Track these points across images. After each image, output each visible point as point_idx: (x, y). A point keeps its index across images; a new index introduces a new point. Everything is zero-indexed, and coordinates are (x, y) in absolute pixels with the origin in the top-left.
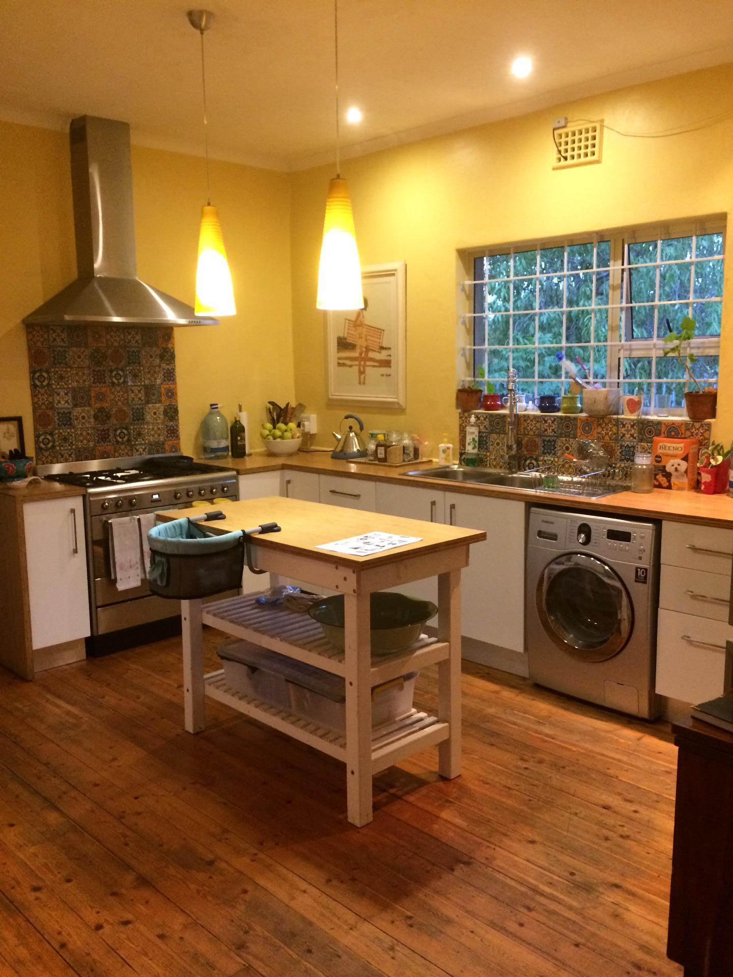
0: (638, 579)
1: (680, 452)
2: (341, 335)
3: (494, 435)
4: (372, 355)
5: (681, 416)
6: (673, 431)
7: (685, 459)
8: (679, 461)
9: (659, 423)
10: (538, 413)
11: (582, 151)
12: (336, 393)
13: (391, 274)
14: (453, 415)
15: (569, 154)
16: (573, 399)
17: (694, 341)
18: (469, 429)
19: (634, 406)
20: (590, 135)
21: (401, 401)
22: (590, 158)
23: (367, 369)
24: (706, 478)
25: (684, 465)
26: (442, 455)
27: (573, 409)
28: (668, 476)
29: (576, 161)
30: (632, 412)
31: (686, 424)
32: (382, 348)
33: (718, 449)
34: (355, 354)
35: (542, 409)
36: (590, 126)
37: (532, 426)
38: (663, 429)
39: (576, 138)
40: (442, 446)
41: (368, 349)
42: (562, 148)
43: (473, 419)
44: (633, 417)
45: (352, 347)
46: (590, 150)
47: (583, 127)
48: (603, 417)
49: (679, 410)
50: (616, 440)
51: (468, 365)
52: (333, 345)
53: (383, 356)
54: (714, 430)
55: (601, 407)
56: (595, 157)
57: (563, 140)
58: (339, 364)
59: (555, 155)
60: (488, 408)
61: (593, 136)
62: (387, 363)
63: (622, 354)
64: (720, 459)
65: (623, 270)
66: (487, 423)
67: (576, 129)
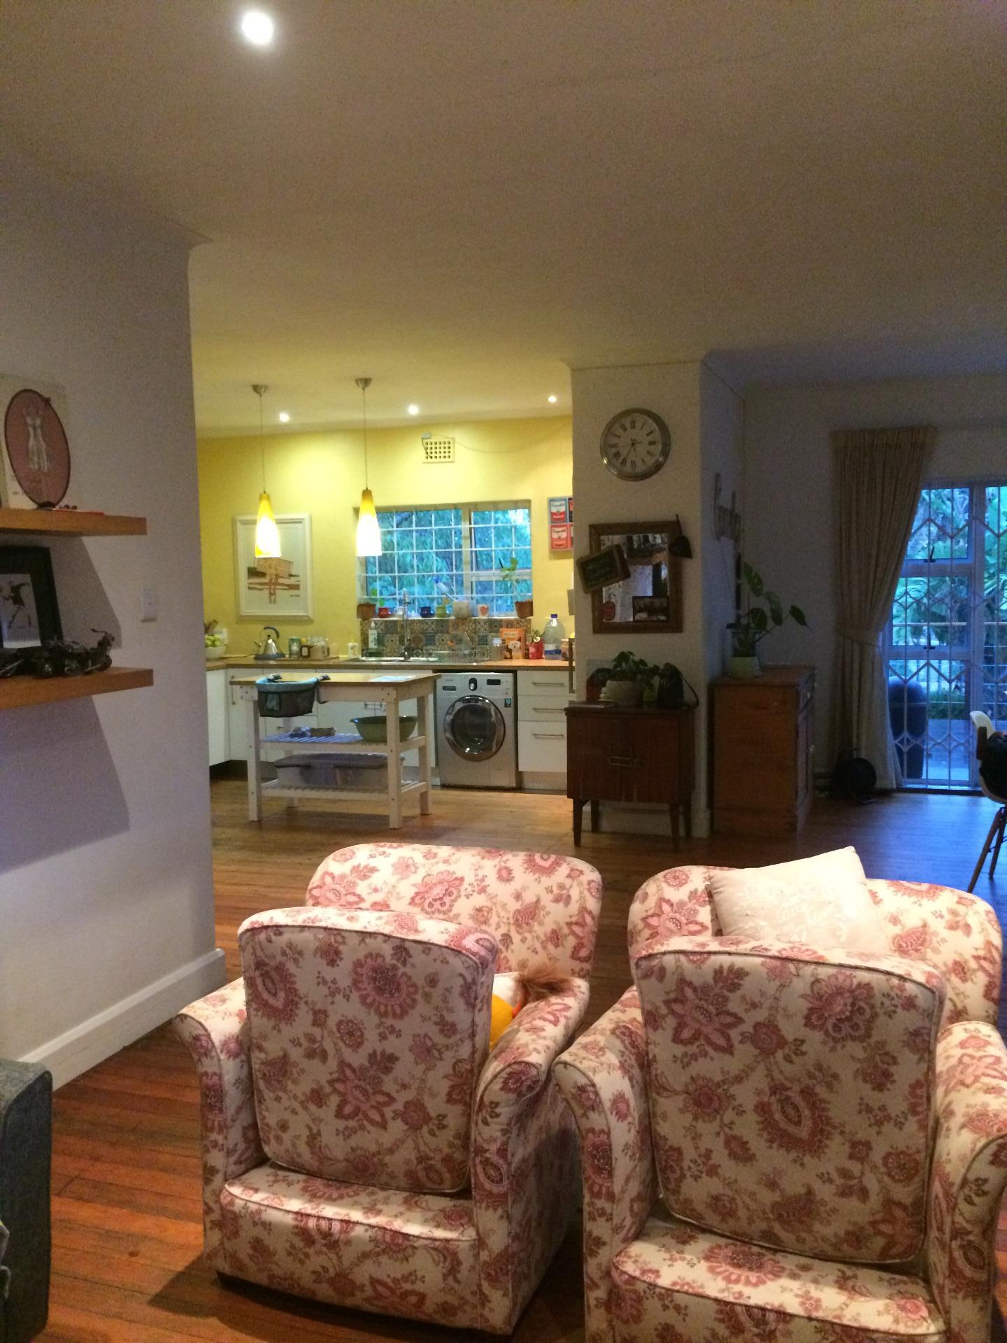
0: (506, 705)
1: (517, 636)
2: (252, 566)
3: (389, 635)
4: (280, 581)
5: (513, 616)
6: (509, 624)
7: (519, 640)
8: (515, 642)
9: (501, 620)
10: (420, 618)
11: (442, 455)
12: (247, 611)
13: (299, 522)
14: (355, 624)
15: (433, 455)
16: (444, 608)
17: (517, 572)
18: (370, 632)
19: (484, 611)
20: (447, 445)
21: (310, 614)
22: (447, 459)
23: (277, 591)
24: (532, 650)
25: (519, 644)
26: (351, 651)
27: (444, 615)
28: (510, 651)
29: (438, 459)
30: (483, 614)
31: (516, 620)
32: (291, 576)
33: (536, 633)
34: (266, 580)
35: (423, 615)
36: (447, 441)
37: (416, 627)
38: (504, 624)
39: (438, 446)
40: (350, 644)
41: (277, 576)
42: (429, 451)
43: (373, 624)
44: (485, 617)
45: (263, 575)
46: (447, 455)
47: (442, 441)
48: (466, 619)
49: (511, 613)
50: (475, 633)
51: (362, 587)
52: (243, 573)
53: (292, 581)
54: (532, 622)
55: (465, 612)
56: (451, 459)
57: (429, 446)
58: (250, 588)
59: (425, 455)
60: (382, 616)
61: (449, 445)
62: (296, 587)
63: (474, 580)
64: (539, 638)
65: (471, 529)
66: (382, 627)
67: (438, 441)
